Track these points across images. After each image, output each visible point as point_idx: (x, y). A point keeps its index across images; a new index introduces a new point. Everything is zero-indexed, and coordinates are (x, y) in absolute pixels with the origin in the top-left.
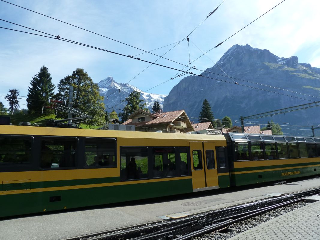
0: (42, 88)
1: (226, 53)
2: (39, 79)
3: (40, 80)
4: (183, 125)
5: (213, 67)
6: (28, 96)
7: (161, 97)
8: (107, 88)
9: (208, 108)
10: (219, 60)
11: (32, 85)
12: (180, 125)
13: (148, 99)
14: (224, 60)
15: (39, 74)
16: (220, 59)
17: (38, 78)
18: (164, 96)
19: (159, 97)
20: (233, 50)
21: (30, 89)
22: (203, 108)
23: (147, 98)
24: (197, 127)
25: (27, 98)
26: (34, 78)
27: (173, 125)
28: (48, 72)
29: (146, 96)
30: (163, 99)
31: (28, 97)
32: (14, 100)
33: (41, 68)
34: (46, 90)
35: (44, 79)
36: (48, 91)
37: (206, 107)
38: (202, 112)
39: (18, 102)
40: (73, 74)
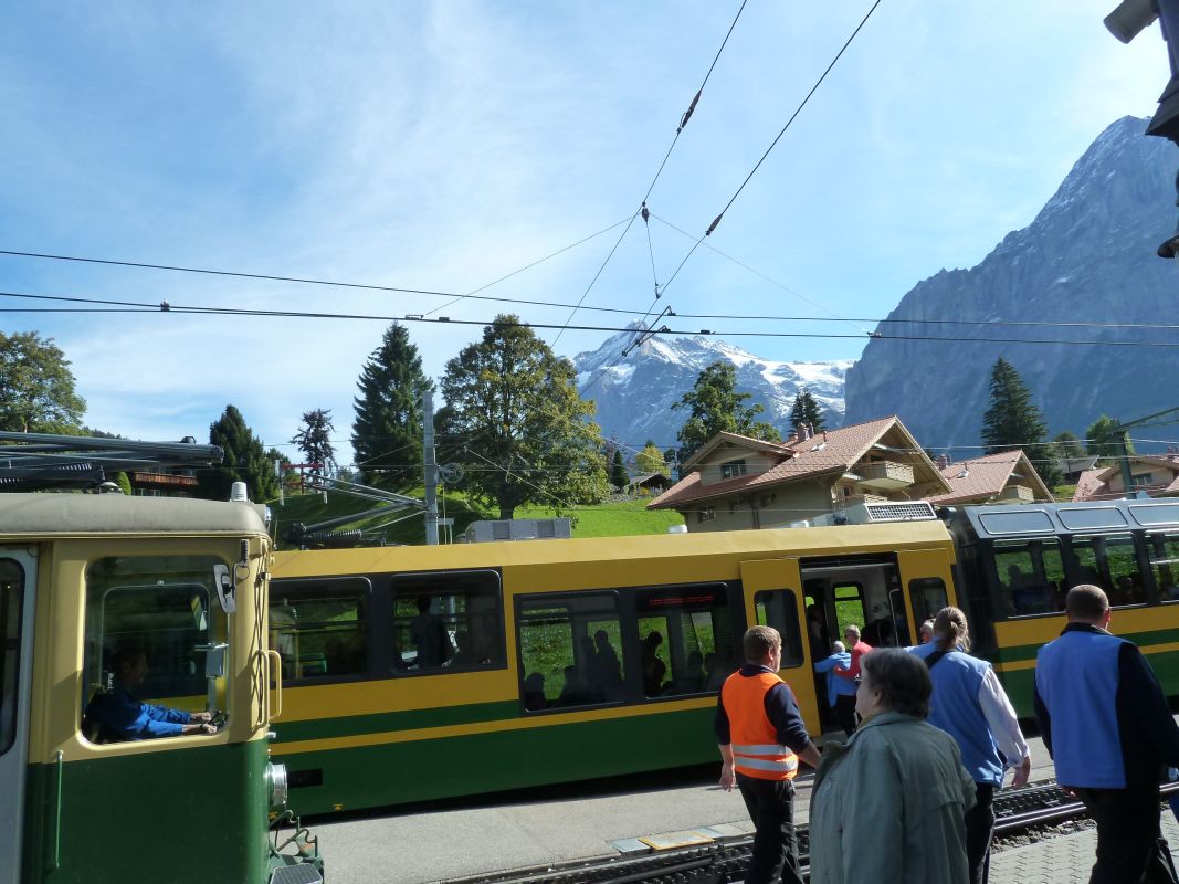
0: (393, 396)
1: (1084, 159)
2: (384, 367)
3: (387, 371)
4: (901, 474)
5: (1032, 225)
6: (355, 427)
7: (835, 372)
8: (631, 363)
9: (1014, 392)
10: (1055, 190)
11: (363, 389)
12: (884, 475)
13: (784, 385)
14: (1077, 187)
15: (380, 351)
16: (1061, 188)
17: (378, 365)
18: (844, 365)
19: (824, 372)
20: (1111, 141)
21: (358, 406)
22: (996, 394)
23: (781, 379)
24: (966, 475)
25: (354, 436)
26: (367, 366)
27: (856, 477)
28: (410, 343)
29: (776, 373)
30: (840, 376)
31: (355, 433)
32: (319, 445)
33: (385, 332)
34: (407, 402)
35: (398, 367)
36: (414, 403)
37: (1006, 390)
38: (991, 412)
39: (331, 449)
40: (485, 338)
